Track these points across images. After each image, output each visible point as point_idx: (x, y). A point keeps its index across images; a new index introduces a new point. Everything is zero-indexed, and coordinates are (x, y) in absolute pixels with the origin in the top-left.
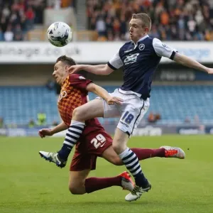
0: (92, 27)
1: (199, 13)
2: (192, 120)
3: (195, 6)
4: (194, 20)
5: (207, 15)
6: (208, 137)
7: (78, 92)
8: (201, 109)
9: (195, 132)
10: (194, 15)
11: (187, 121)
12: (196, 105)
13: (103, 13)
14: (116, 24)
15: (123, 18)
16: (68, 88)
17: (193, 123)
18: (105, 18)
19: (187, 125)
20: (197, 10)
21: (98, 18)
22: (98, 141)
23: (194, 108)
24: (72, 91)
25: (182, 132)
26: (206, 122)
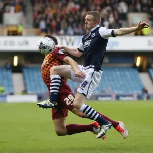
0: (36, 25)
1: (111, 16)
2: (107, 91)
3: (108, 11)
4: (108, 21)
5: (117, 17)
6: (118, 102)
7: (57, 62)
8: (113, 83)
9: (109, 99)
10: (108, 17)
11: (103, 92)
12: (109, 81)
13: (44, 16)
14: (54, 23)
15: (58, 20)
16: (50, 59)
17: (107, 93)
18: (45, 19)
19: (103, 94)
20: (110, 14)
21: (41, 20)
22: (70, 101)
23: (108, 83)
24: (52, 60)
25: (100, 99)
26: (116, 92)
